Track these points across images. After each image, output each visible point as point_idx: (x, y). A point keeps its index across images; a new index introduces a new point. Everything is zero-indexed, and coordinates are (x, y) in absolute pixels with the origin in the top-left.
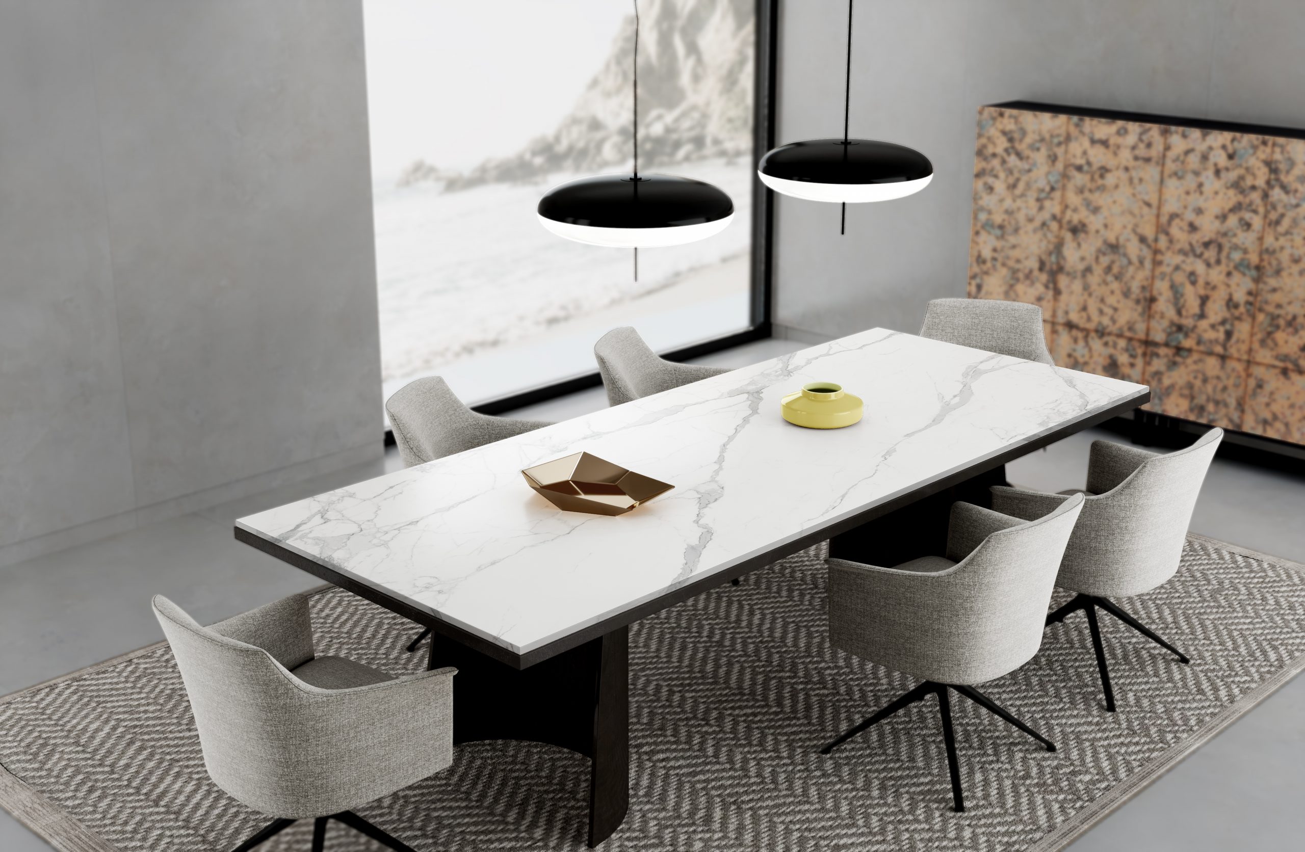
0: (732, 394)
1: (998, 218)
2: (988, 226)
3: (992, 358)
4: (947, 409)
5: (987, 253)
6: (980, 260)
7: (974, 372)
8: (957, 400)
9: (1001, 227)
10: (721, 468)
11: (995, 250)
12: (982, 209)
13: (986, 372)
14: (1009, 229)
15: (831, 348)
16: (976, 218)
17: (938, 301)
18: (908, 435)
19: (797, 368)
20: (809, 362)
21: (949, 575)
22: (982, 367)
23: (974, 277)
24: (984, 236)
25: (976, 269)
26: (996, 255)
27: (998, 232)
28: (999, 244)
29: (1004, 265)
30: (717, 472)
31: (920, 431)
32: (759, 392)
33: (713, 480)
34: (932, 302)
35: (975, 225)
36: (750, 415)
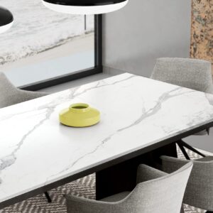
0: (40, 108)
1: (203, 16)
2: (199, 19)
3: (178, 89)
4: (145, 115)
5: (198, 33)
6: (195, 36)
7: (166, 96)
8: (151, 111)
9: (204, 20)
10: (19, 148)
11: (202, 31)
12: (196, 10)
13: (171, 96)
14: (208, 21)
15: (99, 83)
16: (192, 15)
17: (161, 59)
18: (120, 130)
19: (77, 95)
20: (85, 91)
21: (120, 204)
22: (170, 94)
23: (192, 45)
24: (196, 24)
25: (193, 41)
26: (203, 34)
27: (203, 22)
28: (204, 28)
29: (206, 39)
30: (16, 150)
31: (128, 127)
32: (53, 107)
33: (13, 154)
34: (158, 59)
35: (192, 19)
36: (45, 119)
